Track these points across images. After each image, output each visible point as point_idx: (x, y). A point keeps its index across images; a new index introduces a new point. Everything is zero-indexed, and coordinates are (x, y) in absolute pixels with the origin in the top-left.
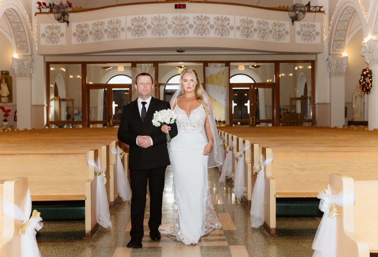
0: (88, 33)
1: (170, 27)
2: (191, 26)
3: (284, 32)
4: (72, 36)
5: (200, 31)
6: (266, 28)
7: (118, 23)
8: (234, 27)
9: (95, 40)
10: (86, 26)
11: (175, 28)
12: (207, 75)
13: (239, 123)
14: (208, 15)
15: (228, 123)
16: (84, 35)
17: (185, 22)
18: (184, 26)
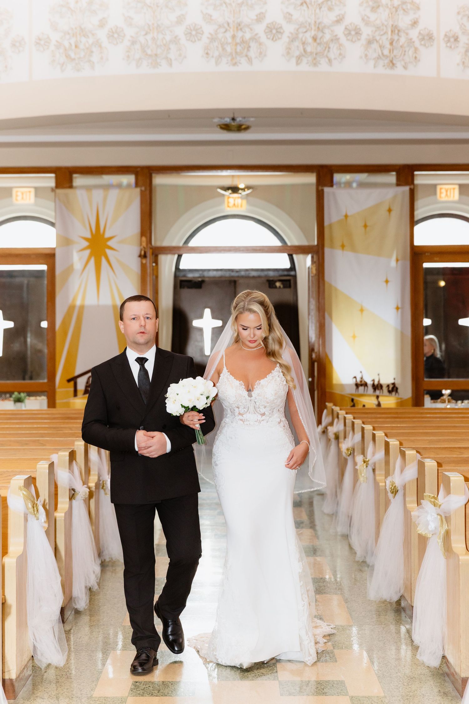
1: (194, 33)
2: (274, 31)
5: (309, 49)
8: (435, 34)
11: (212, 39)
12: (331, 217)
13: (446, 393)
15: (406, 391)
17: (252, 15)
18: (247, 30)
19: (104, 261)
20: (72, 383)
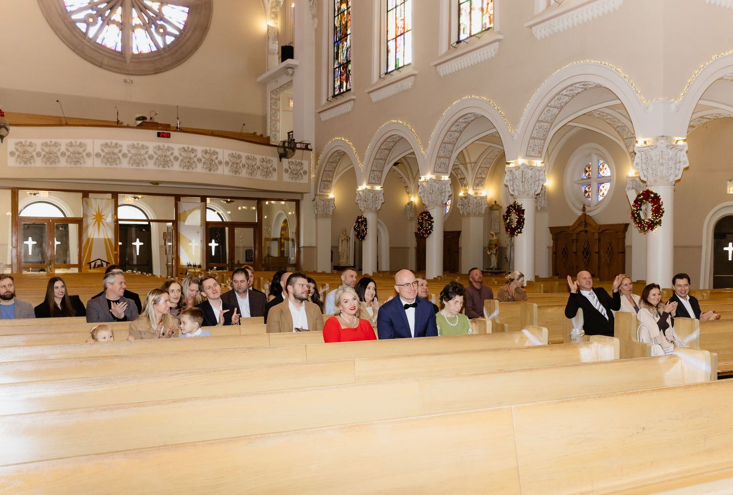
0: (34, 154)
1: (151, 157)
2: (176, 158)
3: (271, 169)
4: (8, 155)
5: (187, 165)
6: (254, 163)
7: (82, 147)
8: (222, 162)
9: (46, 164)
10: (31, 145)
11: (157, 159)
12: (181, 211)
13: (215, 268)
14: (195, 147)
15: (204, 267)
16: (28, 156)
17: (170, 153)
18: (168, 157)
19: (101, 223)
20: (89, 265)
